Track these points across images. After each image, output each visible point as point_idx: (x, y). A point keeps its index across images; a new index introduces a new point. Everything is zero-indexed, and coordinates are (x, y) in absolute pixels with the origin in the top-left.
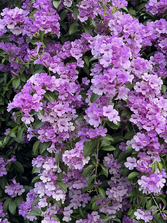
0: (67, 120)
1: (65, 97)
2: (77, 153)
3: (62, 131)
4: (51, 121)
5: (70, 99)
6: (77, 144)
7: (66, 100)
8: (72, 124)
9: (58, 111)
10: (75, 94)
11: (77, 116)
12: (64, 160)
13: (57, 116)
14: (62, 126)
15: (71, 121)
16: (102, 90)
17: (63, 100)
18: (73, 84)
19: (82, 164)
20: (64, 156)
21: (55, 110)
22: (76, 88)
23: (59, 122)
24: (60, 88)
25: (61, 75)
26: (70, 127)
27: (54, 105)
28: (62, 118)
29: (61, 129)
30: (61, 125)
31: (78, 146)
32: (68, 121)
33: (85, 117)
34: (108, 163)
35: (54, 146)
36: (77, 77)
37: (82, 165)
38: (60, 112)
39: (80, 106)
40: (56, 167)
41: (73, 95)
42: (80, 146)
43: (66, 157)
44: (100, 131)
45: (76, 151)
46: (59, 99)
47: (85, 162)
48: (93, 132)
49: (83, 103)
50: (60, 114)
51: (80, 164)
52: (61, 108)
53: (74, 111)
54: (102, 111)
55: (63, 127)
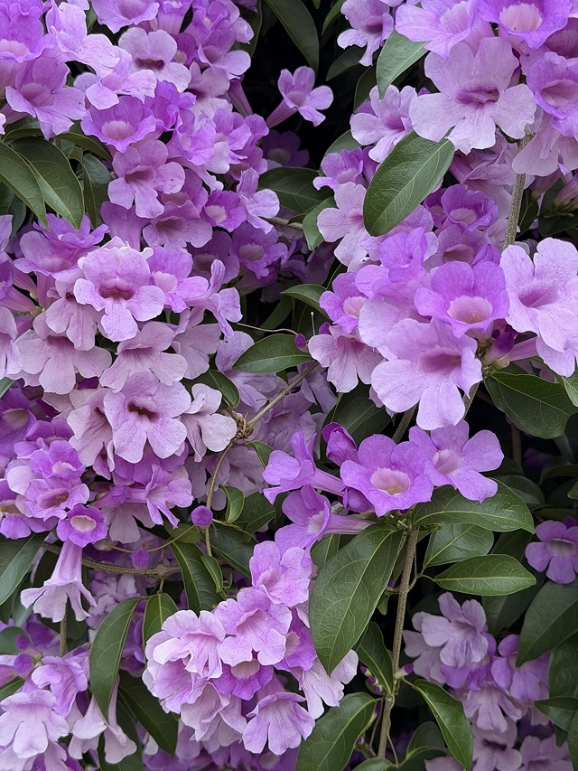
0: (176, 369)
1: (162, 198)
2: (263, 626)
3: (134, 456)
4: (54, 377)
5: (197, 211)
6: (262, 557)
7: (166, 226)
8: (212, 397)
9: (109, 302)
10: (229, 181)
11: (245, 341)
12: (153, 678)
13: (101, 341)
14: (133, 416)
15: (202, 379)
16: (489, 110)
17: (142, 213)
18: (216, 106)
19: (296, 712)
20: (160, 652)
21: (84, 292)
22: (234, 139)
23: (117, 387)
24: (121, 125)
25: (124, 29)
26: (201, 421)
27: (70, 255)
28: (137, 352)
29: (129, 439)
30: (133, 408)
31: (266, 574)
32: (184, 381)
33: (317, 348)
34: (447, 658)
35: (74, 566)
36: (241, 63)
37: (296, 720)
38: (124, 303)
39: (266, 273)
40: (90, 727)
41: (220, 185)
42: (285, 569)
43: (178, 666)
44: (445, 453)
45: (252, 613)
46: (116, 209)
47: (323, 691)
48: (394, 465)
49: (283, 253)
50: (119, 323)
51: (285, 712)
52: (132, 276)
53: (229, 306)
54: (495, 291)
55: (145, 426)
